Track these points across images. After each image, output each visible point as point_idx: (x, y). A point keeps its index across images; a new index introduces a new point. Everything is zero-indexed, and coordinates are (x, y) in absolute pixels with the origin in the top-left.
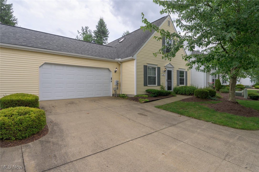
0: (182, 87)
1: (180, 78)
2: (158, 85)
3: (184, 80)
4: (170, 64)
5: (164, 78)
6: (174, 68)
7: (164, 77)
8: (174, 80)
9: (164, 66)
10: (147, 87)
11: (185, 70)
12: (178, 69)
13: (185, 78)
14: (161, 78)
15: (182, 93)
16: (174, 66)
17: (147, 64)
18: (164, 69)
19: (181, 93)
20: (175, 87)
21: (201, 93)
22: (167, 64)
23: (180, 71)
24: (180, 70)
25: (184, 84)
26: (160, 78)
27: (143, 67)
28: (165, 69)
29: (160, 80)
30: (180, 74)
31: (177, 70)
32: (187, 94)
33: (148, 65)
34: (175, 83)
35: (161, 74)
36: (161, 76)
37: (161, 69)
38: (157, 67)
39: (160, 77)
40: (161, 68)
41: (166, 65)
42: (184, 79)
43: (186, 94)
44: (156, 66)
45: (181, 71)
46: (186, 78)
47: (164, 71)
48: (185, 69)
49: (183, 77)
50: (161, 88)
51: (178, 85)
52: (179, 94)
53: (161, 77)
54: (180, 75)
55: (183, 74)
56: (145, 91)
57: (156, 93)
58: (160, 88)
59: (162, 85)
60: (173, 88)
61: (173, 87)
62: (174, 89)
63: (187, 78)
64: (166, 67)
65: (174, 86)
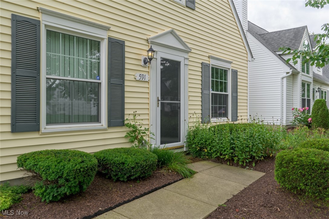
0: (220, 129)
1: (211, 92)
2: (111, 124)
3: (226, 102)
4: (172, 33)
5: (146, 90)
6: (190, 54)
7: (146, 85)
8: (191, 98)
9: (145, 37)
10: (35, 135)
11: (232, 65)
12: (207, 59)
13: (229, 92)
14: (126, 89)
15: (221, 155)
16: (189, 46)
17: (38, 10)
18: (145, 53)
19: (214, 155)
20: (192, 129)
21: (314, 171)
22: (160, 32)
23: (213, 68)
24: (213, 62)
25: (225, 115)
26: (123, 92)
27: (9, 23)
28: (148, 51)
29: (123, 97)
30: (213, 77)
31: (202, 64)
32: (238, 161)
33: (45, 21)
34: (193, 112)
35: (126, 72)
36: (126, 83)
37: (127, 49)
38: (106, 37)
39: (122, 86)
40: (127, 44)
41: (153, 35)
42: (227, 95)
43: (236, 159)
44: (104, 35)
45: (217, 69)
46: (234, 95)
47: (145, 62)
48: (231, 63)
49: (225, 91)
50: (126, 137)
51: (205, 120)
52: (208, 157)
53: (130, 86)
54: (213, 81)
55: (225, 80)
56: (15, 160)
57: (67, 180)
58: (124, 135)
59: (132, 123)
60: (186, 134)
61: (187, 127)
62: (189, 135)
63: (237, 92)
64: (153, 43)
65: (190, 125)
